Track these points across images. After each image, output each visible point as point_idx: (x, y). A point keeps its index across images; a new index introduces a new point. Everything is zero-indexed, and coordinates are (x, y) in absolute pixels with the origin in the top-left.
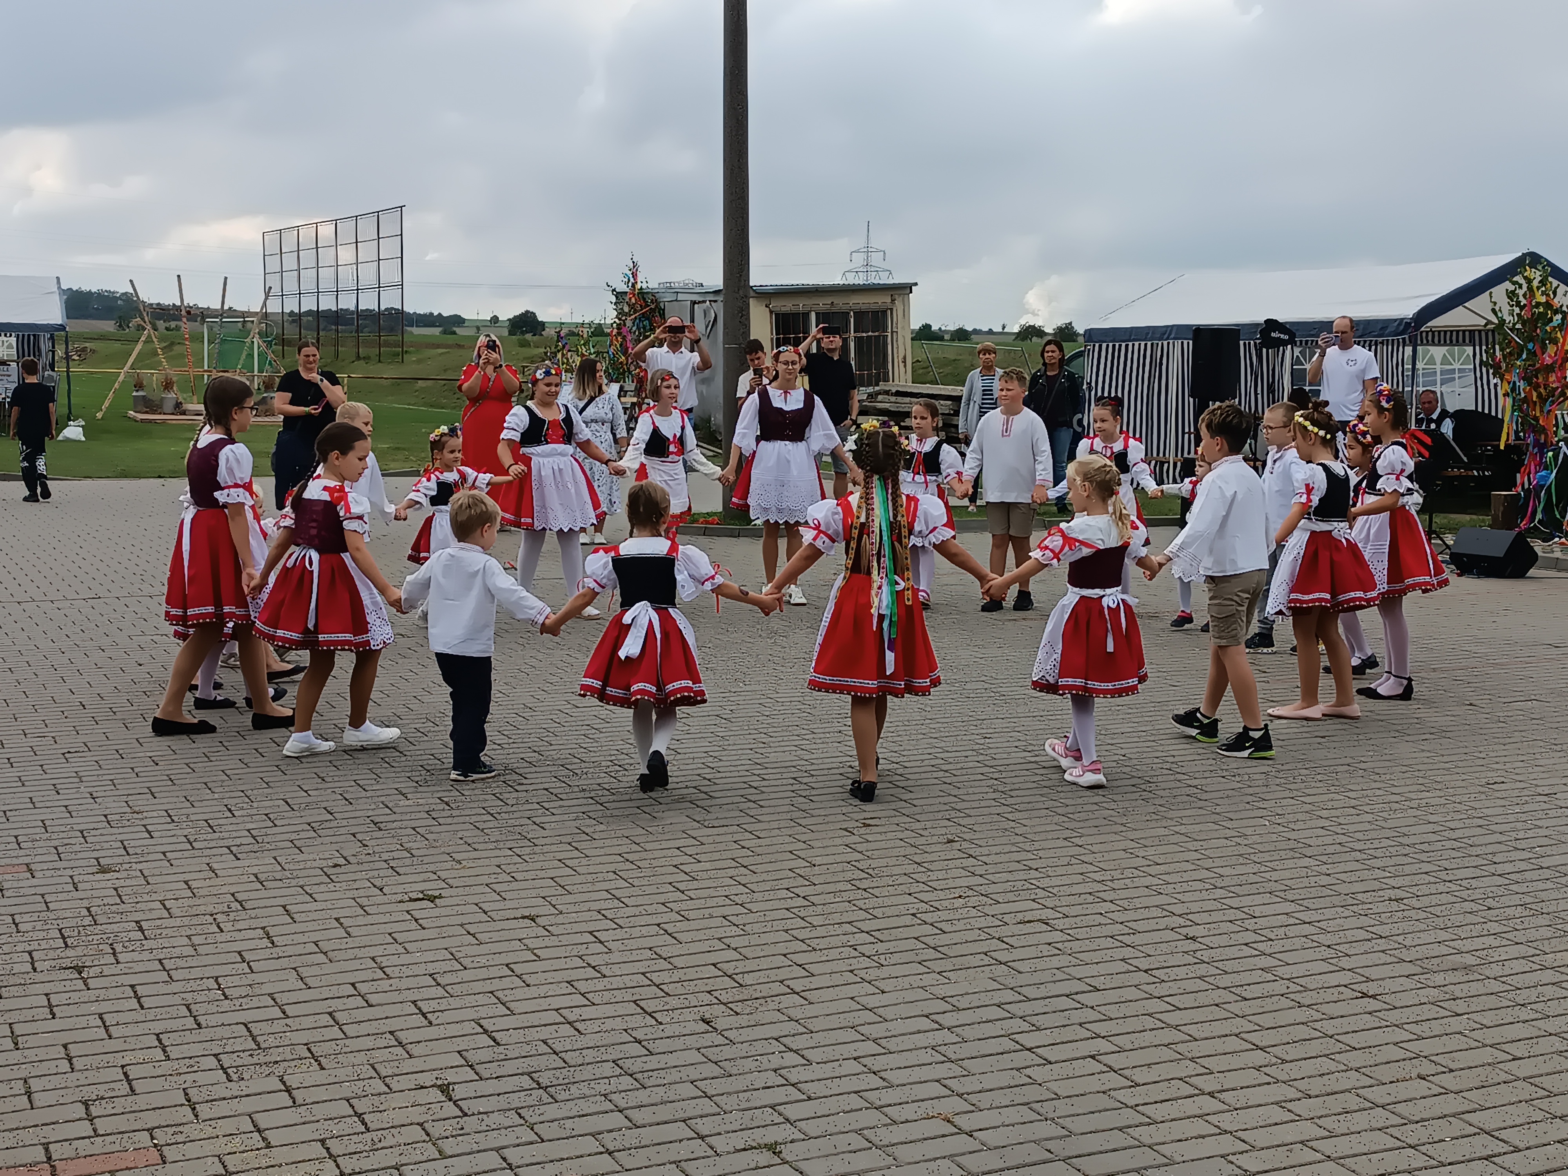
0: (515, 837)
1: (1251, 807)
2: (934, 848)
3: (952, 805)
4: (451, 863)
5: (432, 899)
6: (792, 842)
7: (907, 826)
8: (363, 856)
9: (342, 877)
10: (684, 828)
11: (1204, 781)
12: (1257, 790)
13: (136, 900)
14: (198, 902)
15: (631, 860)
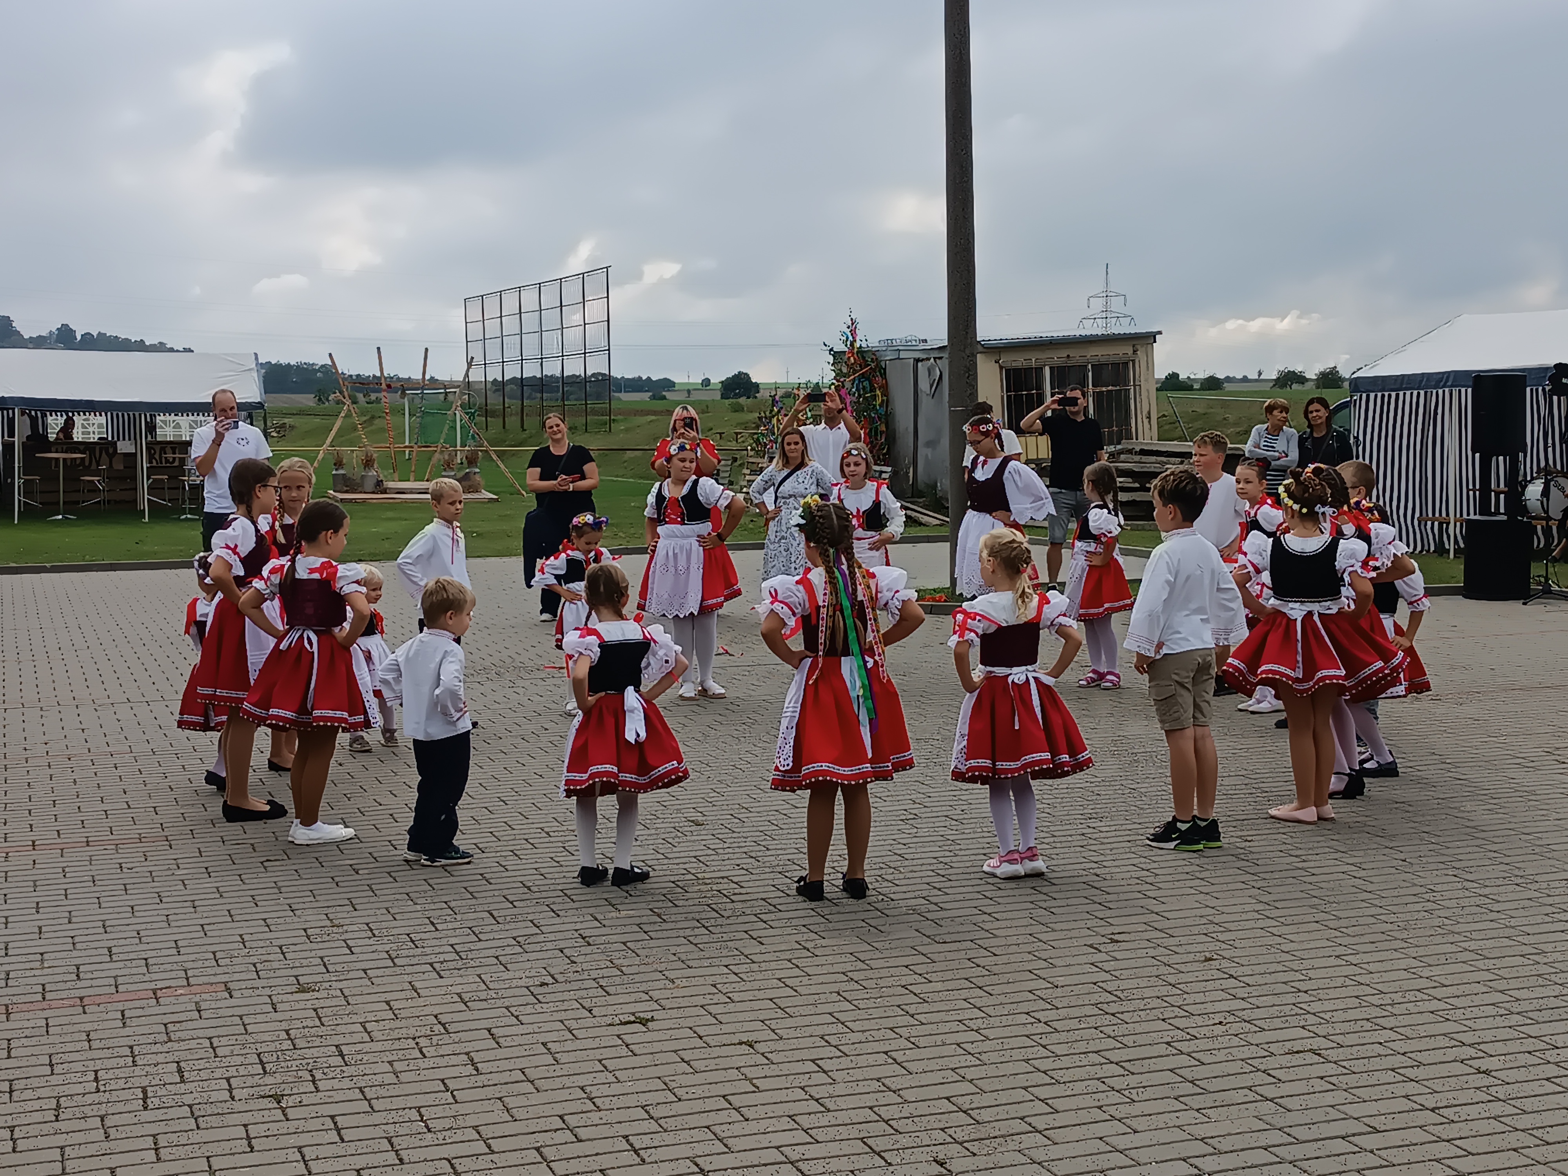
0: (731, 953)
1: (1551, 920)
2: (1189, 967)
3: (1209, 918)
4: (664, 982)
5: (644, 1022)
6: (1032, 960)
7: (1159, 942)
8: (569, 975)
9: (549, 998)
10: (912, 944)
11: (1495, 890)
12: (1557, 899)
13: (336, 1022)
14: (397, 1024)
15: (856, 979)
